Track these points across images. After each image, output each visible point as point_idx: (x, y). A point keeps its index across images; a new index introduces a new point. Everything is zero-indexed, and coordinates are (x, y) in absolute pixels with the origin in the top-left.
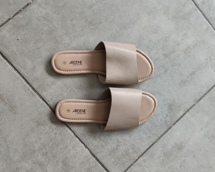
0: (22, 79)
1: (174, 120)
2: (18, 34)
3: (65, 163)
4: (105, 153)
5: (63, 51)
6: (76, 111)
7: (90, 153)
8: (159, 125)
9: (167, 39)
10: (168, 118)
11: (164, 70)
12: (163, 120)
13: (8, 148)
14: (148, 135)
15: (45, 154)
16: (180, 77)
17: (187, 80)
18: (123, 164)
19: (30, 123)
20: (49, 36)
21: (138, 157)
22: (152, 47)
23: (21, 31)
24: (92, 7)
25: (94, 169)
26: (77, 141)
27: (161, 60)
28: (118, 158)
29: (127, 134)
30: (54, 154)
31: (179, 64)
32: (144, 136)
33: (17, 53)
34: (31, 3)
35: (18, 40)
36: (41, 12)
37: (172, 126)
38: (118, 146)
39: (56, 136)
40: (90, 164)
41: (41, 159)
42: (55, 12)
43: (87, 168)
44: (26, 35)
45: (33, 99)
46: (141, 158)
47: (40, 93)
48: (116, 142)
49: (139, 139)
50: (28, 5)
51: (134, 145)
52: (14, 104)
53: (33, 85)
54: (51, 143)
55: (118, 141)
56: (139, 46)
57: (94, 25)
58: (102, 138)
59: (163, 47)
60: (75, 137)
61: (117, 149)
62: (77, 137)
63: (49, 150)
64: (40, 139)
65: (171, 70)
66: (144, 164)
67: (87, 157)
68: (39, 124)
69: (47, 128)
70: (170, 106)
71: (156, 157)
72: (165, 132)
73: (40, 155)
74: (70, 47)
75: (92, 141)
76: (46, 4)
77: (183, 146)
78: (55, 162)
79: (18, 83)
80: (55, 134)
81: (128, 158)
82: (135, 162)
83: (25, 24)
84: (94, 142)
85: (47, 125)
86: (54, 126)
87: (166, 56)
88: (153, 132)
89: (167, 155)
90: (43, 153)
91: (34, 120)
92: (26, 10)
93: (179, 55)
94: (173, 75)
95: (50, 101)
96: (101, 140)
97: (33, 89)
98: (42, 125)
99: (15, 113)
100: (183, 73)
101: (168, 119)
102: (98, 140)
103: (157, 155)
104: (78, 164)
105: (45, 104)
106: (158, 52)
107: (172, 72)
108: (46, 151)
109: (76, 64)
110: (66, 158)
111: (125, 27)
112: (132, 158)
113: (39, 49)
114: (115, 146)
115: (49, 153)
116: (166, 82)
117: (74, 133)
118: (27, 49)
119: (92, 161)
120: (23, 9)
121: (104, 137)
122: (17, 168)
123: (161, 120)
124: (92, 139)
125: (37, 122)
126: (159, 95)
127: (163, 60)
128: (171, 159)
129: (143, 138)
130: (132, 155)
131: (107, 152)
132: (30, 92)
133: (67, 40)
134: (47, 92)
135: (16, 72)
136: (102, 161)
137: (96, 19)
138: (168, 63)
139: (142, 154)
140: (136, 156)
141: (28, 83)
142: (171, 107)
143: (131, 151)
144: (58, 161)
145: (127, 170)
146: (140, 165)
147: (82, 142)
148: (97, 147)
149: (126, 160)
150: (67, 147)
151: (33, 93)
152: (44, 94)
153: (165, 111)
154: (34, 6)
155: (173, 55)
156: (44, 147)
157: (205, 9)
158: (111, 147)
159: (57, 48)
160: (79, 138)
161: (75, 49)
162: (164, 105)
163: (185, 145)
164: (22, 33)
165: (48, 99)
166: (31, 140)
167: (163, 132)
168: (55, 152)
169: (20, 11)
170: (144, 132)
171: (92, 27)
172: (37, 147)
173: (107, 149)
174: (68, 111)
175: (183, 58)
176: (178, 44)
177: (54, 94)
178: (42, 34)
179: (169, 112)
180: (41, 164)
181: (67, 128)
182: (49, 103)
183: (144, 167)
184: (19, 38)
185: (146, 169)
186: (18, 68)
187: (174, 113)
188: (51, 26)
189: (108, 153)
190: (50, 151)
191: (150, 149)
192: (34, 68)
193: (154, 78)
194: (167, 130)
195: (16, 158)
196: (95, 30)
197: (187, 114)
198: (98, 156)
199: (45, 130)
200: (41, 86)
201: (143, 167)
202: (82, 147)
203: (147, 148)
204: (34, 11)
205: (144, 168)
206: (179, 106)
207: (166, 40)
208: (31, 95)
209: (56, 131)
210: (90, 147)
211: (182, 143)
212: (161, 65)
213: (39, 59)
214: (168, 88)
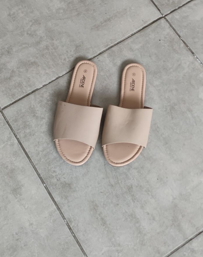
0: (122, 39)
1: (51, 188)
2: (165, 41)
3: (34, 64)
4: (33, 103)
5: (146, 78)
6: (84, 78)
7: (37, 88)
8: (49, 169)
9: (150, 193)
10: (56, 180)
11: (113, 183)
12: (54, 174)
13: (61, 19)
14: (41, 153)
15: (47, 48)
16: (102, 204)
17: (96, 212)
18: (16, 121)
19: (80, 40)
20: (161, 67)
21: (18, 139)
22: (141, 173)
23: (168, 44)
24: (189, 111)
25: (20, 90)
26: (53, 78)
27: (125, 181)
28: (24, 116)
29: (47, 129)
30: (45, 55)
31: (118, 204)
32: (41, 148)
33: (147, 38)
34: (194, 56)
35: (160, 40)
36: (185, 63)
37: (45, 185)
38: (37, 118)
39: (63, 60)
40: (25, 86)
41: (44, 44)
42: (185, 75)
43: (22, 83)
44: (163, 47)
45: (102, 45)
46: (16, 141)
47: (107, 51)
48: (42, 116)
49: (39, 142)
50: (193, 53)
51: (33, 135)
52: (100, 29)
53: (115, 47)
54: (56, 55)
55: (43, 118)
56: (144, 157)
57: (171, 111)
58: (50, 102)
59: (141, 186)
60: (57, 76)
61: (34, 116)
62: (57, 78)
63: (51, 52)
64: (63, 46)
65: (112, 193)
66: (9, 143)
67: (34, 85)
68: (77, 47)
69: (72, 53)
70: (69, 185)
71: (13, 158)
72: (39, 175)
73: (47, 43)
74: (149, 85)
75: (49, 93)
76: (193, 69)
77: (17, 195)
78: (37, 55)
79: (119, 35)
80: (65, 59)
81: (21, 126)
82: (14, 134)
83: (174, 48)
84: (48, 94)
85: (75, 54)
86: (72, 59)
87: (130, 188)
88: (43, 160)
89: (12, 173)
90: (49, 46)
91: (83, 43)
92: (188, 50)
93: (129, 206)
94: (105, 194)
95: (98, 60)
96: (48, 101)
97: (112, 47)
98: (76, 49)
99: (92, 29)
100: (106, 208)
101: (54, 181)
102: (49, 98)
103: (15, 160)
104: (29, 75)
105: (96, 55)
106: (135, 179)
107: (110, 194)
108: (50, 49)
109: (131, 85)
110: (38, 66)
111: (167, 143)
112: (19, 131)
113: (150, 56)
114: (38, 115)
115: (47, 51)
116: (99, 184)
117: (61, 76)
118: (151, 47)
119: (29, 89)
120: (189, 49)
121: (50, 105)
122: (40, 23)
123: (54, 171)
124: (51, 92)
125: (80, 46)
126: (85, 173)
127: (125, 184)
128: (6, 177)
129: (38, 147)
130: (23, 131)
131: (34, 106)
132: (110, 43)
133: (156, 83)
134: (107, 57)
135: (130, 34)
136: (25, 99)
137: (177, 114)
138: (120, 190)
139: (20, 144)
140: (21, 136)
141: (118, 43)
142: (67, 186)
143: (28, 131)
144: (37, 58)
145: (8, 124)
146: (9, 139)
147: (50, 83)
148: (41, 96)
149: (19, 125)
150: (49, 68)
151: (107, 46)
152: (105, 55)
153: (65, 178)
154: (191, 58)
155: (130, 198)
156: (55, 49)
157: (185, 253)
158: (38, 110)
159: (149, 72)
160: (55, 80)
161: (147, 89)
162: (72, 178)
163: (17, 198)
164: (166, 45)
165: (101, 58)
166: (63, 38)
167: (40, 171)
168: (47, 56)
169: (187, 46)
170: (45, 149)
171: (169, 109)
172: (56, 42)
173: (37, 106)
174: (85, 71)
175: (125, 211)
176: (142, 207)
177: (104, 63)
178: (164, 61)
179: (61, 183)
180: (38, 43)
181: (68, 70)
182: (96, 58)
183: (6, 143)
184: (161, 41)
185: (3, 145)
186: (134, 37)
187: (59, 189)
188: (171, 70)
189: (32, 106)
190: (49, 53)
191: (24, 154)
192: (131, 50)
193: (106, 170)
194: (41, 178)
195: (50, 24)
196: (165, 111)
197: (55, 207)
198: (32, 96)
199: (71, 51)
200: (114, 53)
201: (7, 141)
202: (45, 81)
203: (26, 150)
204: (186, 57)
205: (4, 143)
206: (66, 197)
207: (149, 191)
208: (106, 44)
209: (67, 60)
210: (44, 90)
211: (21, 195)
212: (120, 181)
213: (140, 55)
214: (91, 186)
